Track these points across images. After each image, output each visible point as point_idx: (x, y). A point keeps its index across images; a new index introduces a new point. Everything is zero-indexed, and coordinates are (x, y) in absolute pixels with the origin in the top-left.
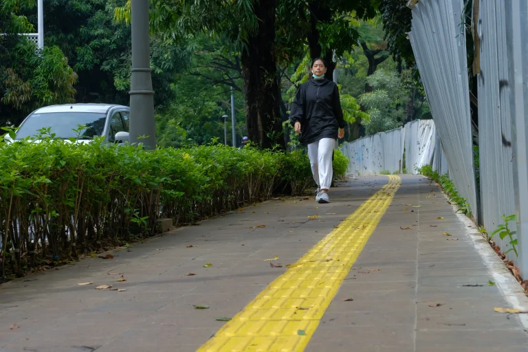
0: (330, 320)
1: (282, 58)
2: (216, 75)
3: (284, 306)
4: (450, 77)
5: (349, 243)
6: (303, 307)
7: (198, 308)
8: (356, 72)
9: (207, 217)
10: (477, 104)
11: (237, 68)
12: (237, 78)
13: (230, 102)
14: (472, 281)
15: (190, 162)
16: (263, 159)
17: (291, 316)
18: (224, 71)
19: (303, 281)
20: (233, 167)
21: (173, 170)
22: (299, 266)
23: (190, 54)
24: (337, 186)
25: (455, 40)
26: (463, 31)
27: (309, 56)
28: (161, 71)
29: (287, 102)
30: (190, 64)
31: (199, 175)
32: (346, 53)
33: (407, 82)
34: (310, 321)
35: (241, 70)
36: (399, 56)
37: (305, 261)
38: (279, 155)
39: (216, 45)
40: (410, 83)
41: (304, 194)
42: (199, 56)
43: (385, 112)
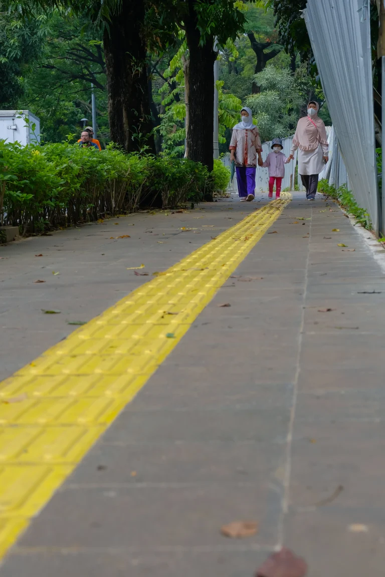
0: (203, 324)
1: (154, 44)
2: (74, 69)
3: (150, 312)
4: (350, 60)
5: (228, 253)
6: (171, 312)
7: (47, 312)
8: (243, 69)
9: (61, 228)
10: (381, 103)
11: (99, 60)
12: (100, 73)
13: (90, 103)
14: (369, 288)
15: (41, 160)
16: (128, 163)
17: (158, 320)
18: (84, 63)
19: (172, 288)
20: (92, 170)
21: (20, 169)
22: (168, 275)
23: (41, 40)
24: (216, 201)
25: (357, 15)
26: (367, 3)
27: (186, 46)
28: (7, 60)
29: (159, 104)
30: (42, 53)
31: (52, 175)
32: (229, 40)
33: (302, 83)
34: (179, 325)
35: (104, 64)
36: (292, 47)
37: (175, 269)
38: (148, 160)
39: (73, 31)
40: (305, 84)
41: (177, 207)
42: (53, 44)
43: (275, 117)
